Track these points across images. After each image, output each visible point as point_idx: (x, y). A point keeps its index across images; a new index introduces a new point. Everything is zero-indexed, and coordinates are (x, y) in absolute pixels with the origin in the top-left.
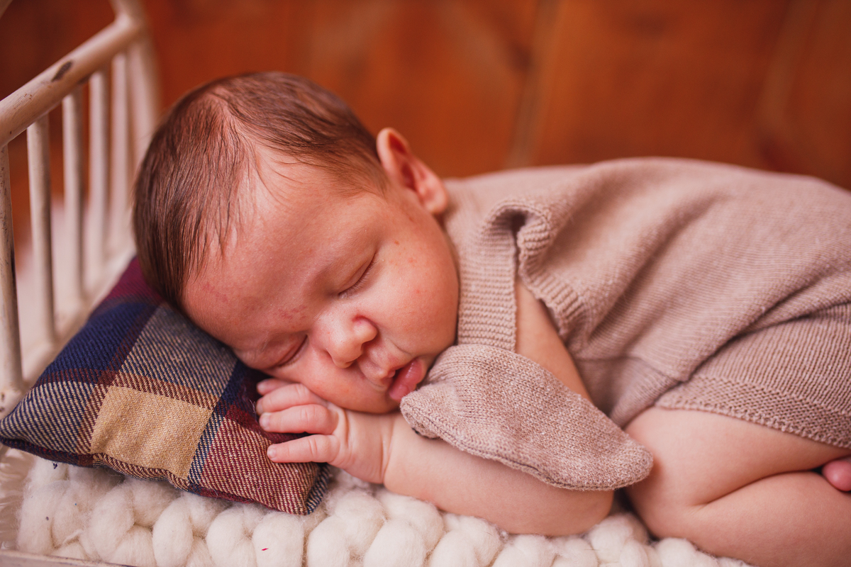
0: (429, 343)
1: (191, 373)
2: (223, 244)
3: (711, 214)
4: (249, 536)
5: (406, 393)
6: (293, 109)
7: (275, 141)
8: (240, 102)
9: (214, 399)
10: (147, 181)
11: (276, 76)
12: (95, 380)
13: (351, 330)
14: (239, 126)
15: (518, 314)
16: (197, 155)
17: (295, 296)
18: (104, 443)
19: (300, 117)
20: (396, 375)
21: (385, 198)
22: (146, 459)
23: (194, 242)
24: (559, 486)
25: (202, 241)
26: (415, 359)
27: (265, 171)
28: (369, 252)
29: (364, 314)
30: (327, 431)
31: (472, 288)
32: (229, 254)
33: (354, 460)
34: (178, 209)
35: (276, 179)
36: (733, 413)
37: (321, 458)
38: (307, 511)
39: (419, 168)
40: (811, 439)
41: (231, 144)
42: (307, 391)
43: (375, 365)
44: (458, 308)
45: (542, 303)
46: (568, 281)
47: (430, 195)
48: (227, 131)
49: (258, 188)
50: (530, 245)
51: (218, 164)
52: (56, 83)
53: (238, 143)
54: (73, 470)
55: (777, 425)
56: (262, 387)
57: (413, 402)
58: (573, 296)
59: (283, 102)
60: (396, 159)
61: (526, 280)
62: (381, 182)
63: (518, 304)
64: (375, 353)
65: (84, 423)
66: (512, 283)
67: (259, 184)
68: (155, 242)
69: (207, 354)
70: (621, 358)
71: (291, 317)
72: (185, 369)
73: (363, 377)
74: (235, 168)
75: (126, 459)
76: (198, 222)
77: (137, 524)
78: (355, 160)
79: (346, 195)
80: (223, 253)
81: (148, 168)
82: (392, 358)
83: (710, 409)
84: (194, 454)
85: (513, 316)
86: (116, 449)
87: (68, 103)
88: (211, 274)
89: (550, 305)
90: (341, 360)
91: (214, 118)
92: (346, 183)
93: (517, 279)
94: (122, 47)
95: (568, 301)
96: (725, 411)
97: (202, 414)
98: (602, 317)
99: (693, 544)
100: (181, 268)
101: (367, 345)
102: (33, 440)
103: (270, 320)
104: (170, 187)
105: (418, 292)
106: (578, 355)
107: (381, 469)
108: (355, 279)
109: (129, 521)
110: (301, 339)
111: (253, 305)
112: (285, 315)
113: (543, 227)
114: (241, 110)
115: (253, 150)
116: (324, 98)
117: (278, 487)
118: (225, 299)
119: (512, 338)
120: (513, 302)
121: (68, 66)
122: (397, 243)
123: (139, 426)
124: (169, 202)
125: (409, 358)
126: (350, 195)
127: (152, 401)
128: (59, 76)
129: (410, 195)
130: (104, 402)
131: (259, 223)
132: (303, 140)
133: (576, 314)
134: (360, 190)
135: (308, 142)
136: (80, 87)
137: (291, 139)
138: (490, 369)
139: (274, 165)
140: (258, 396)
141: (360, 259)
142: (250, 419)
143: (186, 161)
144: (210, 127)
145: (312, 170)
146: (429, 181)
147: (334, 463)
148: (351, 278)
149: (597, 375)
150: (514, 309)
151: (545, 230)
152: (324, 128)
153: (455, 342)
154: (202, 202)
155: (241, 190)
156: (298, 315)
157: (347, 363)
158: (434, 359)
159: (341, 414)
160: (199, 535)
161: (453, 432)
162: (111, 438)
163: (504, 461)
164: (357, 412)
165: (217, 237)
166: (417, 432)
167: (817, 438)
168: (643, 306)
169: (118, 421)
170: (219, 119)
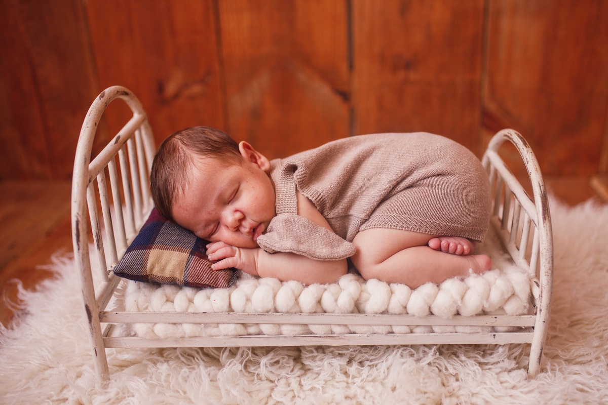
0: (264, 216)
1: (180, 242)
2: (183, 190)
3: (374, 154)
4: (209, 298)
5: (259, 236)
6: (204, 139)
7: (198, 151)
8: (185, 139)
9: (190, 250)
10: (154, 173)
11: (199, 128)
12: (145, 248)
13: (234, 215)
14: (184, 148)
15: (298, 203)
16: (171, 160)
17: (211, 205)
18: (152, 270)
19: (207, 142)
20: (254, 231)
21: (241, 166)
22: (167, 274)
23: (173, 191)
24: (317, 259)
25: (176, 190)
26: (260, 224)
27: (195, 162)
28: (236, 186)
29: (238, 209)
30: (232, 256)
31: (280, 195)
32: (186, 193)
33: (244, 265)
34: (166, 181)
35: (199, 164)
36: (384, 226)
37: (231, 266)
38: (229, 286)
39: (257, 154)
40: (416, 232)
41: (182, 155)
42: (223, 243)
43: (245, 227)
44: (275, 203)
45: (307, 198)
46: (316, 189)
47: (263, 164)
48: (181, 150)
49: (193, 168)
50: (298, 177)
51: (178, 162)
52: (116, 144)
53: (185, 153)
54: (142, 284)
55: (401, 228)
56: (207, 246)
57: (261, 239)
58: (319, 193)
59: (200, 137)
60: (247, 152)
61: (301, 191)
62: (241, 161)
63: (297, 199)
64: (244, 223)
65: (143, 263)
66: (295, 191)
67: (194, 167)
68: (160, 195)
69: (185, 235)
70: (346, 216)
71: (211, 213)
72: (178, 241)
73: (242, 233)
74: (184, 163)
75: (160, 275)
76: (174, 184)
77: (167, 300)
78: (229, 154)
79: (226, 167)
80: (184, 193)
81: (154, 169)
82: (250, 224)
83: (376, 227)
84: (184, 270)
85: (296, 203)
86: (156, 272)
87: (120, 152)
88: (181, 202)
89: (310, 198)
90: (232, 227)
91: (175, 146)
92: (226, 163)
93: (297, 191)
94: (137, 127)
95: (317, 195)
96: (381, 226)
97: (185, 255)
98: (332, 200)
99: (378, 279)
100: (170, 202)
101: (241, 220)
102: (126, 271)
103: (204, 216)
104: (163, 174)
105: (257, 198)
106: (327, 217)
107: (256, 268)
108: (233, 196)
109: (165, 299)
110: (217, 223)
111: (197, 210)
112: (209, 213)
113: (302, 170)
114: (185, 142)
115: (190, 155)
116: (217, 133)
117: (217, 279)
118: (187, 210)
119: (296, 211)
120: (295, 198)
121: (119, 137)
122: (247, 182)
123: (163, 262)
124: (163, 179)
125: (257, 224)
126: (228, 167)
127: (167, 253)
128: (116, 142)
129: (254, 165)
130: (150, 255)
131: (195, 180)
132: (208, 149)
133: (321, 200)
134: (231, 164)
135: (210, 150)
136: (124, 146)
137: (204, 149)
138: (287, 222)
139: (198, 160)
140: (206, 249)
141: (233, 188)
142: (204, 256)
143: (167, 163)
144: (174, 149)
145: (212, 159)
146: (263, 159)
147: (236, 267)
148: (231, 196)
149: (337, 224)
150: (296, 201)
151: (303, 171)
152: (216, 144)
153: (276, 215)
154: (174, 176)
155: (187, 170)
156: (214, 213)
157: (235, 228)
158: (269, 222)
159: (237, 249)
160: (191, 301)
161: (275, 245)
162: (154, 267)
163: (293, 251)
164: (243, 248)
165: (181, 188)
166: (266, 251)
167: (418, 231)
168: (350, 194)
169: (156, 261)
170: (177, 146)
